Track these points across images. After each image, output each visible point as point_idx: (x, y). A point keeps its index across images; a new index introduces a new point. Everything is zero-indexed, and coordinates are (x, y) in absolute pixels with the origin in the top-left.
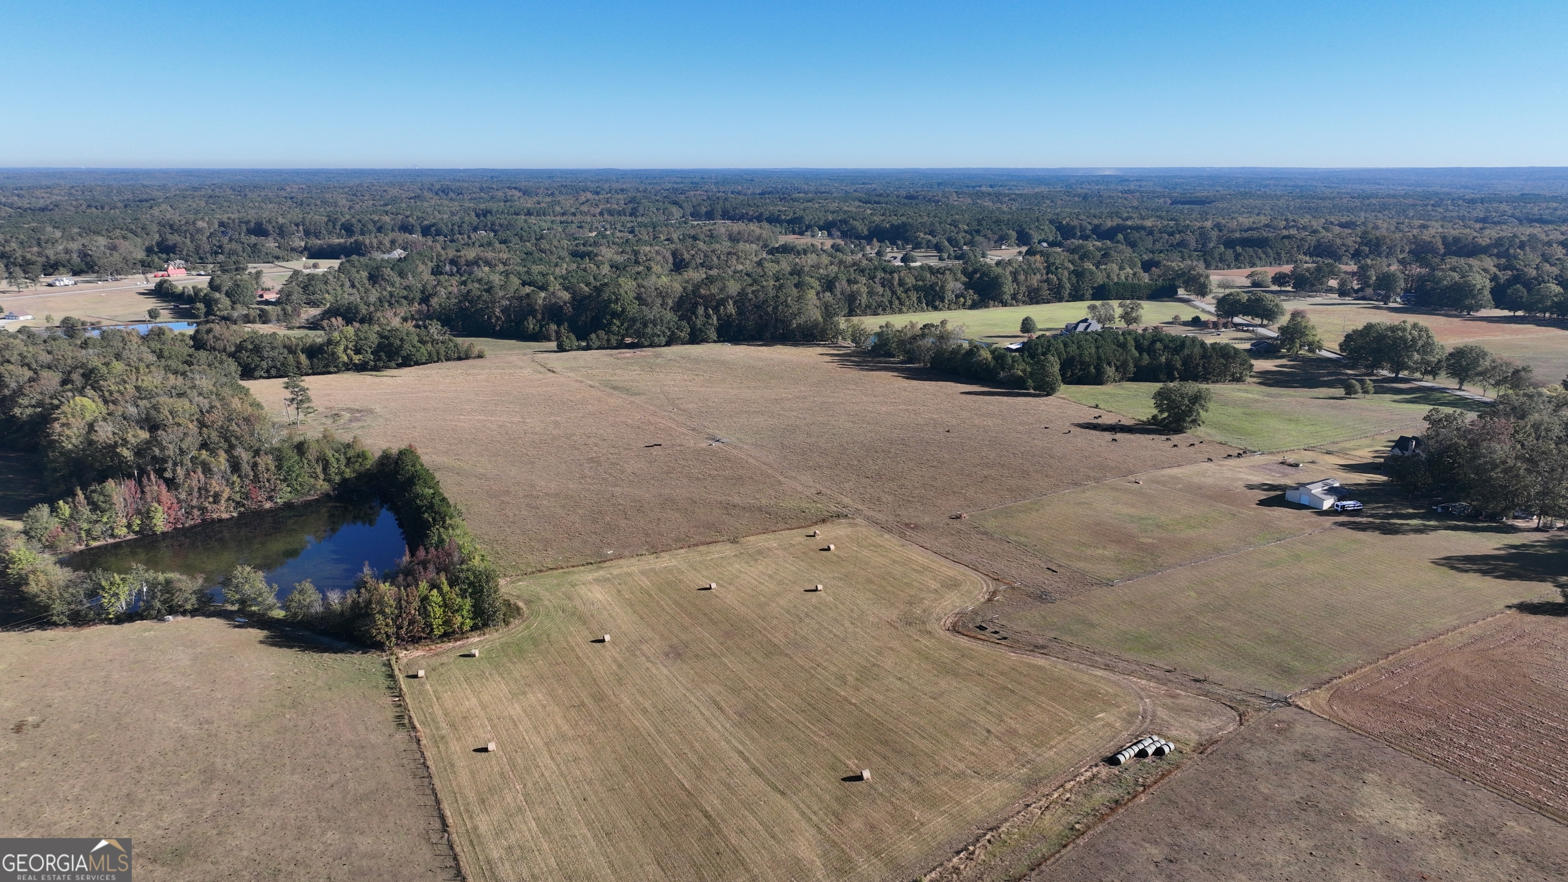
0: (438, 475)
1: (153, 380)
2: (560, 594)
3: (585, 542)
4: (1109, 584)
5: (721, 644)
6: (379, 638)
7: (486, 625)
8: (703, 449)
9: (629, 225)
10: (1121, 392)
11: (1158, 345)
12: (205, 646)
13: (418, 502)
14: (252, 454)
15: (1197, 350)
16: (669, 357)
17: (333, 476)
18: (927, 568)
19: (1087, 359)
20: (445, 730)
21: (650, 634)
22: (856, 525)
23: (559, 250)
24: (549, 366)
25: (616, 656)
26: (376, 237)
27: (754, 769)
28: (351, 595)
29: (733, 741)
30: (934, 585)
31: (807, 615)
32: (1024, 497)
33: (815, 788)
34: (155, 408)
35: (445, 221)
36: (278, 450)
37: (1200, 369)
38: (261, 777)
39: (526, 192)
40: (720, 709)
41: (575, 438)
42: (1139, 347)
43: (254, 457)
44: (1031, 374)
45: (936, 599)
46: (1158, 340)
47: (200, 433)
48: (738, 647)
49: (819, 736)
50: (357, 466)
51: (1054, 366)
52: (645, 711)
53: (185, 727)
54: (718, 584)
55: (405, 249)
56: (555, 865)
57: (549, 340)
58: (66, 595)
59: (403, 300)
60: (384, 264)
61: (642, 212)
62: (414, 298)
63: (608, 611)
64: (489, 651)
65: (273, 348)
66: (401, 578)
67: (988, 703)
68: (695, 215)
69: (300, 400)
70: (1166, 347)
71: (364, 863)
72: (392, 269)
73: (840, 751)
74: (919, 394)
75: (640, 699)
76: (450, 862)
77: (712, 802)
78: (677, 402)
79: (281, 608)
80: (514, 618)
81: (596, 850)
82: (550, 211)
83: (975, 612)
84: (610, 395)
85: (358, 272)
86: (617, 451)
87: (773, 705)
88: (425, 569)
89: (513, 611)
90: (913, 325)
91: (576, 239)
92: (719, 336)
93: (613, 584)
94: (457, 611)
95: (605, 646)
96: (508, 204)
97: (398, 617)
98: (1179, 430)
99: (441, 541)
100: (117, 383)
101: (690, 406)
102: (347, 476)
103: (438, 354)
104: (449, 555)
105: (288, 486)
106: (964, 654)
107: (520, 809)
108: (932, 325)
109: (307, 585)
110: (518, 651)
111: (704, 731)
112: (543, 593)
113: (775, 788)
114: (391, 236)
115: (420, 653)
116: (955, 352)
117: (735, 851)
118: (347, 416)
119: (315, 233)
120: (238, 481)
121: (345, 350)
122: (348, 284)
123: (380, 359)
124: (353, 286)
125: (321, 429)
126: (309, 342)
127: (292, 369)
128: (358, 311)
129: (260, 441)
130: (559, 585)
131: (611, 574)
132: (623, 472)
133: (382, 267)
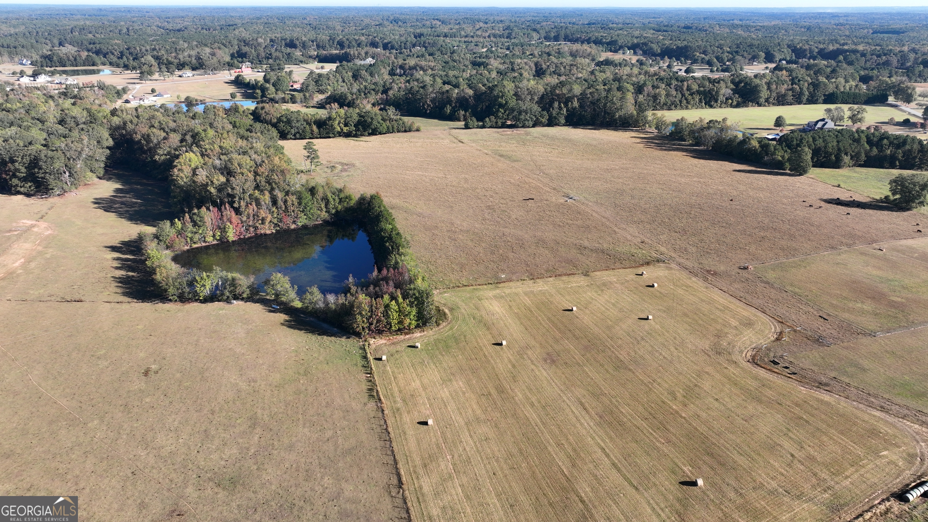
0: (394, 214)
1: (230, 142)
2: (472, 305)
3: (487, 268)
4: (872, 334)
5: (583, 356)
6: (358, 329)
7: (424, 324)
8: (562, 204)
10: (855, 175)
11: (885, 141)
12: (254, 324)
13: (382, 233)
14: (284, 194)
15: (916, 146)
16: (534, 134)
17: (331, 210)
18: (726, 308)
19: (830, 150)
20: (399, 403)
21: (533, 343)
23: (465, 60)
24: (459, 139)
25: (511, 357)
26: (357, 49)
27: (613, 464)
28: (341, 298)
29: (596, 437)
30: (734, 322)
31: (642, 338)
32: (794, 256)
33: (660, 487)
34: (229, 160)
35: (396, 40)
36: (299, 192)
37: (917, 160)
39: (443, 22)
40: (586, 410)
42: (869, 142)
43: (285, 196)
44: (789, 160)
45: (737, 335)
46: (885, 138)
47: (255, 179)
48: (595, 359)
49: (660, 442)
50: (345, 204)
51: (807, 155)
52: (532, 404)
54: (577, 307)
55: (373, 58)
57: (460, 120)
58: (176, 283)
59: (372, 92)
60: (362, 68)
61: (514, 36)
62: (379, 90)
63: (503, 321)
64: (427, 345)
65: (298, 121)
66: (372, 289)
68: (547, 38)
69: (312, 156)
70: (891, 143)
72: (366, 71)
73: (677, 457)
74: (706, 170)
75: (529, 395)
77: (585, 489)
78: (542, 168)
79: (299, 301)
80: (443, 321)
82: (458, 34)
83: (768, 349)
84: (499, 161)
85: (347, 72)
86: (505, 202)
87: (624, 412)
88: (387, 284)
89: (441, 315)
90: (701, 120)
91: (475, 53)
92: (566, 122)
93: (506, 300)
94: (407, 315)
95: (502, 349)
96: (433, 29)
97: (370, 317)
99: (397, 263)
100: (209, 144)
101: (551, 171)
102: (339, 210)
103: (393, 127)
104: (402, 275)
105: (305, 214)
107: (450, 476)
108: (716, 121)
109: (315, 289)
110: (445, 346)
111: (574, 426)
112: (460, 303)
113: (631, 484)
114: (366, 49)
115: (383, 342)
116: (731, 141)
118: (339, 167)
119: (322, 47)
120: (276, 211)
121: (339, 124)
122: (341, 80)
123: (358, 130)
124: (344, 81)
125: (324, 175)
126: (318, 117)
127: (308, 135)
128: (346, 98)
129: (289, 185)
130: (470, 298)
131: (505, 293)
132: (510, 217)
133: (360, 69)
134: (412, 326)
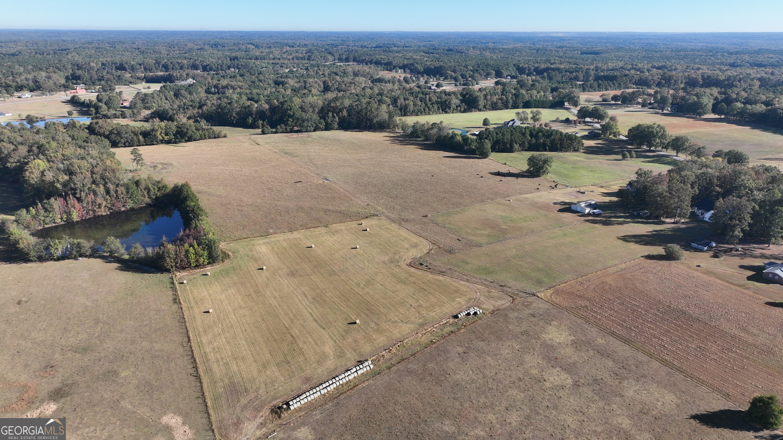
0: (198, 196)
1: (70, 151)
2: (247, 249)
3: (261, 226)
4: (480, 246)
5: (312, 270)
6: (168, 267)
7: (214, 262)
8: (320, 184)
9: (306, 65)
12: (95, 270)
13: (188, 208)
14: (115, 186)
16: (314, 137)
17: (152, 196)
18: (406, 239)
19: (506, 141)
20: (193, 304)
21: (283, 266)
22: (381, 219)
23: (269, 80)
24: (257, 142)
25: (267, 275)
26: (179, 72)
27: (314, 320)
28: (157, 249)
29: (308, 309)
30: (407, 246)
31: (350, 258)
32: (458, 207)
33: (337, 326)
34: (71, 164)
35: (214, 63)
36: (127, 184)
38: (118, 322)
39: (257, 46)
40: (306, 296)
41: (263, 178)
42: (531, 135)
43: (116, 188)
44: (478, 148)
45: (406, 252)
47: (92, 177)
49: (343, 307)
50: (163, 191)
51: (488, 145)
52: (275, 297)
53: (87, 303)
54: (315, 245)
55: (193, 78)
56: (230, 354)
57: (259, 128)
58: (35, 249)
59: (190, 107)
60: (182, 88)
61: (313, 58)
62: (195, 106)
63: (267, 256)
64: (214, 273)
65: (126, 133)
66: (178, 242)
67: (414, 294)
68: (340, 60)
69: (138, 159)
71: (157, 353)
72: (185, 91)
73: (350, 313)
75: (274, 293)
76: (190, 353)
77: (295, 332)
78: (313, 160)
79: (127, 254)
80: (227, 259)
81: (247, 349)
82: (267, 57)
83: (421, 258)
84: (283, 157)
85: (169, 92)
86: (281, 184)
87: (328, 295)
88: (188, 238)
89: (226, 256)
90: (428, 123)
91: (277, 74)
92: (339, 126)
93: (271, 245)
94: (201, 256)
95: (263, 271)
96: (247, 53)
97: (176, 258)
98: (538, 176)
99: (196, 226)
100: (53, 152)
101: (319, 163)
102: (158, 195)
103: (205, 135)
104: (200, 232)
105: (132, 200)
106: (411, 275)
107: (219, 334)
108: (436, 124)
109: (138, 245)
110: (225, 273)
111: (298, 305)
112: (240, 249)
113: (321, 327)
114: (187, 71)
115: (186, 273)
117: (301, 349)
118: (160, 166)
119: (149, 69)
120: (109, 198)
121: (161, 134)
122: (164, 98)
123: (177, 138)
124: (167, 99)
125: (148, 173)
126: (144, 129)
127: (136, 143)
128: (168, 113)
129: (119, 180)
130: (247, 245)
131: (271, 240)
132: (282, 194)
133: (180, 89)
134: (205, 263)
